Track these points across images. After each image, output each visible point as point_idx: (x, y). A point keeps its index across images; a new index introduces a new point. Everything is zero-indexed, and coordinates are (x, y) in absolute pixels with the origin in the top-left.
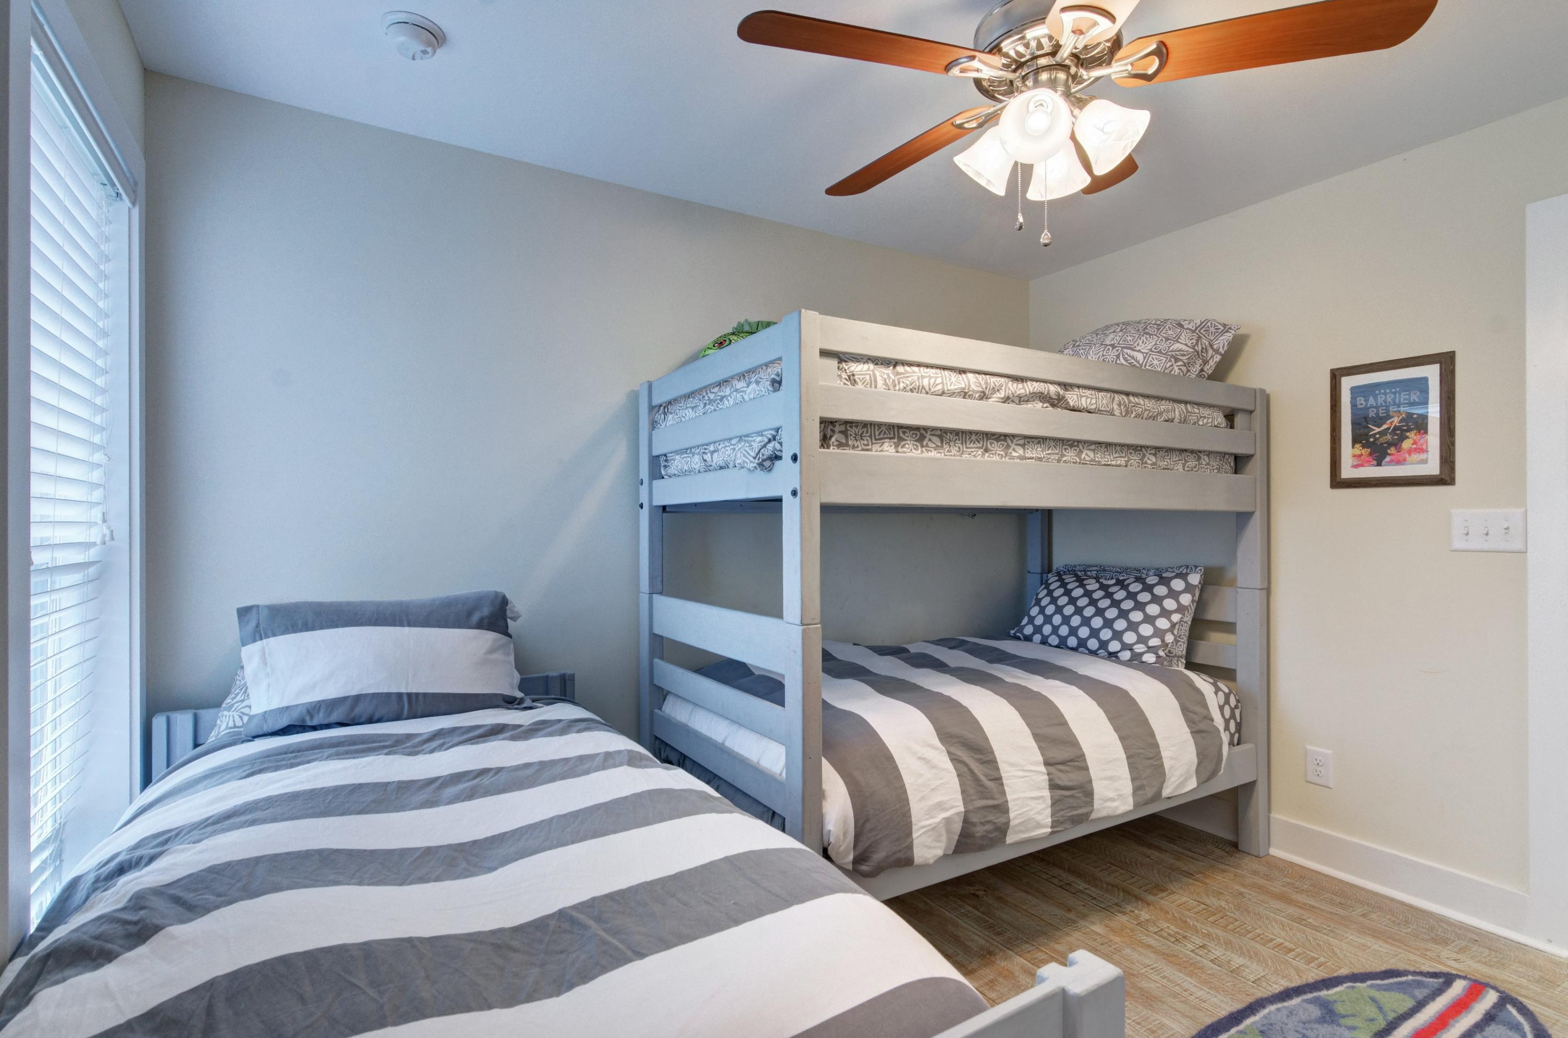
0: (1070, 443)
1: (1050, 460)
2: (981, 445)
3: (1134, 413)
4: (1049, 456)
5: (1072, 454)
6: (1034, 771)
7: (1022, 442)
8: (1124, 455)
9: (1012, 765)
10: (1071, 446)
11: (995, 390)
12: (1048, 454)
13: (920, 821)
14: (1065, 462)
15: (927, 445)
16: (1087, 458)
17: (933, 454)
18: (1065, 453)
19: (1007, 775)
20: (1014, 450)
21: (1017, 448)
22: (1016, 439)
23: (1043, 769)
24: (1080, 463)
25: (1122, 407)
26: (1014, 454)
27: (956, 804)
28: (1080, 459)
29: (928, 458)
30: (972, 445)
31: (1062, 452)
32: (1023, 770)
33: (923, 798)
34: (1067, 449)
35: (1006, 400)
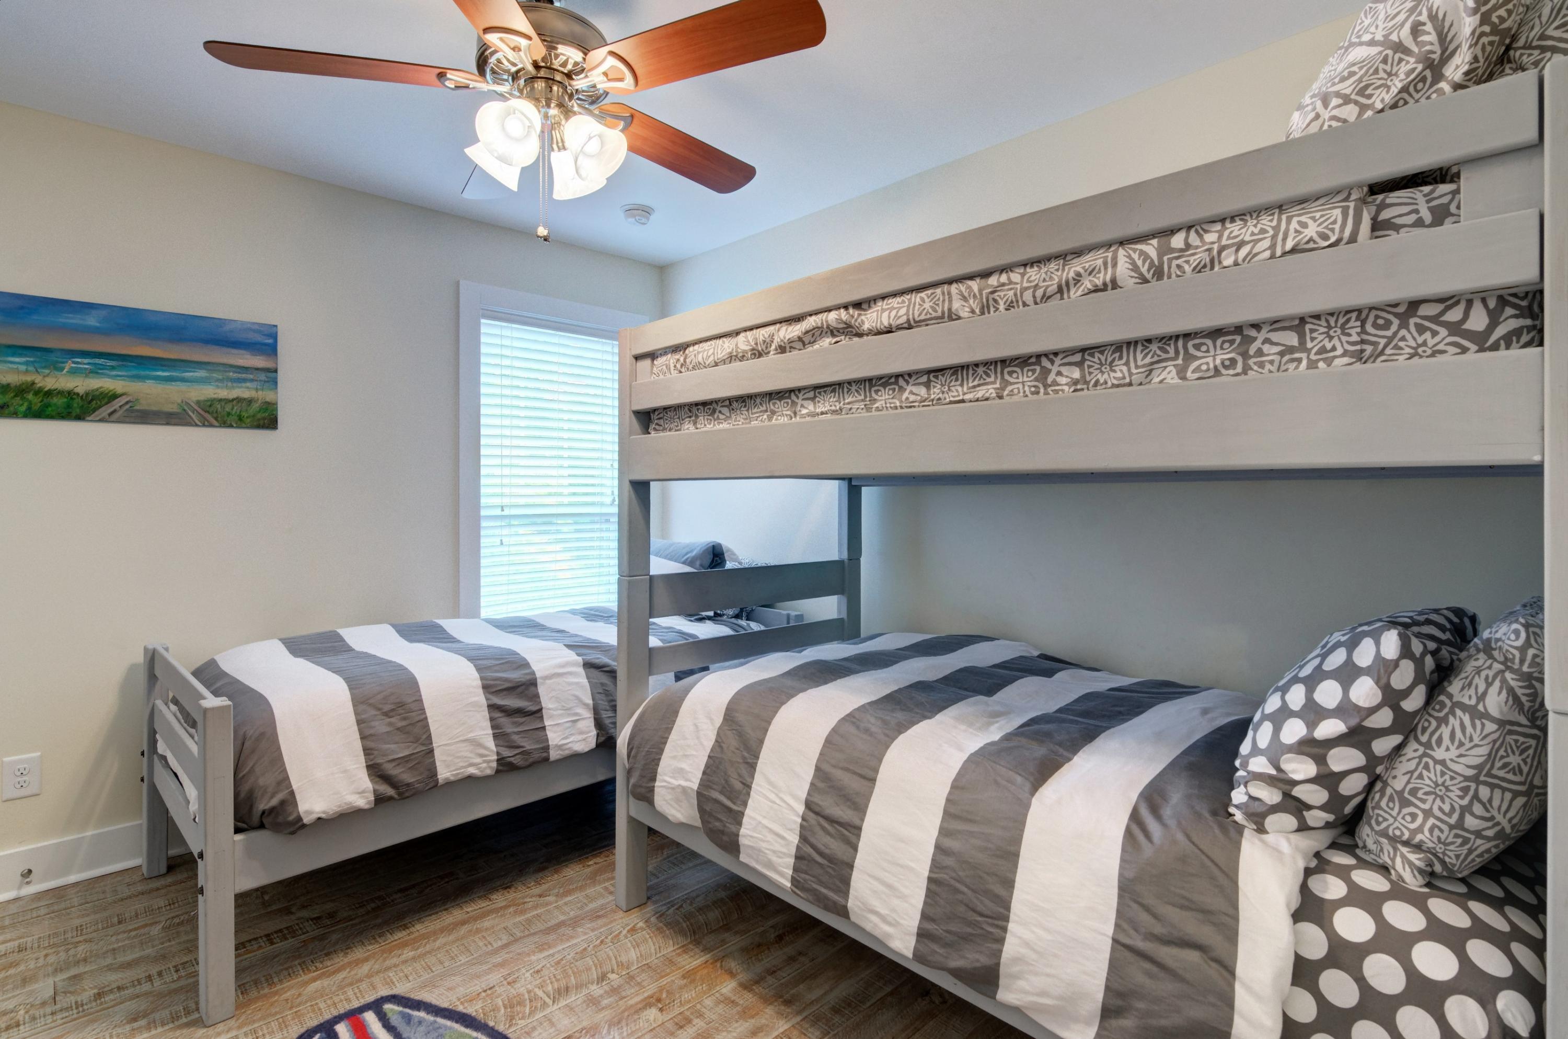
0: (883, 380)
1: (854, 410)
2: (764, 408)
3: (1001, 303)
4: (849, 406)
5: (887, 397)
6: (788, 804)
7: (811, 394)
8: (992, 379)
9: (770, 783)
10: (884, 385)
11: (767, 343)
12: (849, 403)
13: (665, 774)
14: (878, 409)
15: (718, 418)
16: (912, 398)
17: (724, 426)
18: (876, 397)
19: (758, 788)
20: (802, 406)
21: (805, 403)
22: (803, 392)
23: (801, 808)
24: (901, 407)
25: (971, 301)
26: (804, 411)
27: (694, 780)
28: (901, 402)
29: (719, 430)
30: (755, 410)
31: (871, 396)
32: (777, 795)
33: (674, 757)
34: (879, 390)
35: (782, 349)
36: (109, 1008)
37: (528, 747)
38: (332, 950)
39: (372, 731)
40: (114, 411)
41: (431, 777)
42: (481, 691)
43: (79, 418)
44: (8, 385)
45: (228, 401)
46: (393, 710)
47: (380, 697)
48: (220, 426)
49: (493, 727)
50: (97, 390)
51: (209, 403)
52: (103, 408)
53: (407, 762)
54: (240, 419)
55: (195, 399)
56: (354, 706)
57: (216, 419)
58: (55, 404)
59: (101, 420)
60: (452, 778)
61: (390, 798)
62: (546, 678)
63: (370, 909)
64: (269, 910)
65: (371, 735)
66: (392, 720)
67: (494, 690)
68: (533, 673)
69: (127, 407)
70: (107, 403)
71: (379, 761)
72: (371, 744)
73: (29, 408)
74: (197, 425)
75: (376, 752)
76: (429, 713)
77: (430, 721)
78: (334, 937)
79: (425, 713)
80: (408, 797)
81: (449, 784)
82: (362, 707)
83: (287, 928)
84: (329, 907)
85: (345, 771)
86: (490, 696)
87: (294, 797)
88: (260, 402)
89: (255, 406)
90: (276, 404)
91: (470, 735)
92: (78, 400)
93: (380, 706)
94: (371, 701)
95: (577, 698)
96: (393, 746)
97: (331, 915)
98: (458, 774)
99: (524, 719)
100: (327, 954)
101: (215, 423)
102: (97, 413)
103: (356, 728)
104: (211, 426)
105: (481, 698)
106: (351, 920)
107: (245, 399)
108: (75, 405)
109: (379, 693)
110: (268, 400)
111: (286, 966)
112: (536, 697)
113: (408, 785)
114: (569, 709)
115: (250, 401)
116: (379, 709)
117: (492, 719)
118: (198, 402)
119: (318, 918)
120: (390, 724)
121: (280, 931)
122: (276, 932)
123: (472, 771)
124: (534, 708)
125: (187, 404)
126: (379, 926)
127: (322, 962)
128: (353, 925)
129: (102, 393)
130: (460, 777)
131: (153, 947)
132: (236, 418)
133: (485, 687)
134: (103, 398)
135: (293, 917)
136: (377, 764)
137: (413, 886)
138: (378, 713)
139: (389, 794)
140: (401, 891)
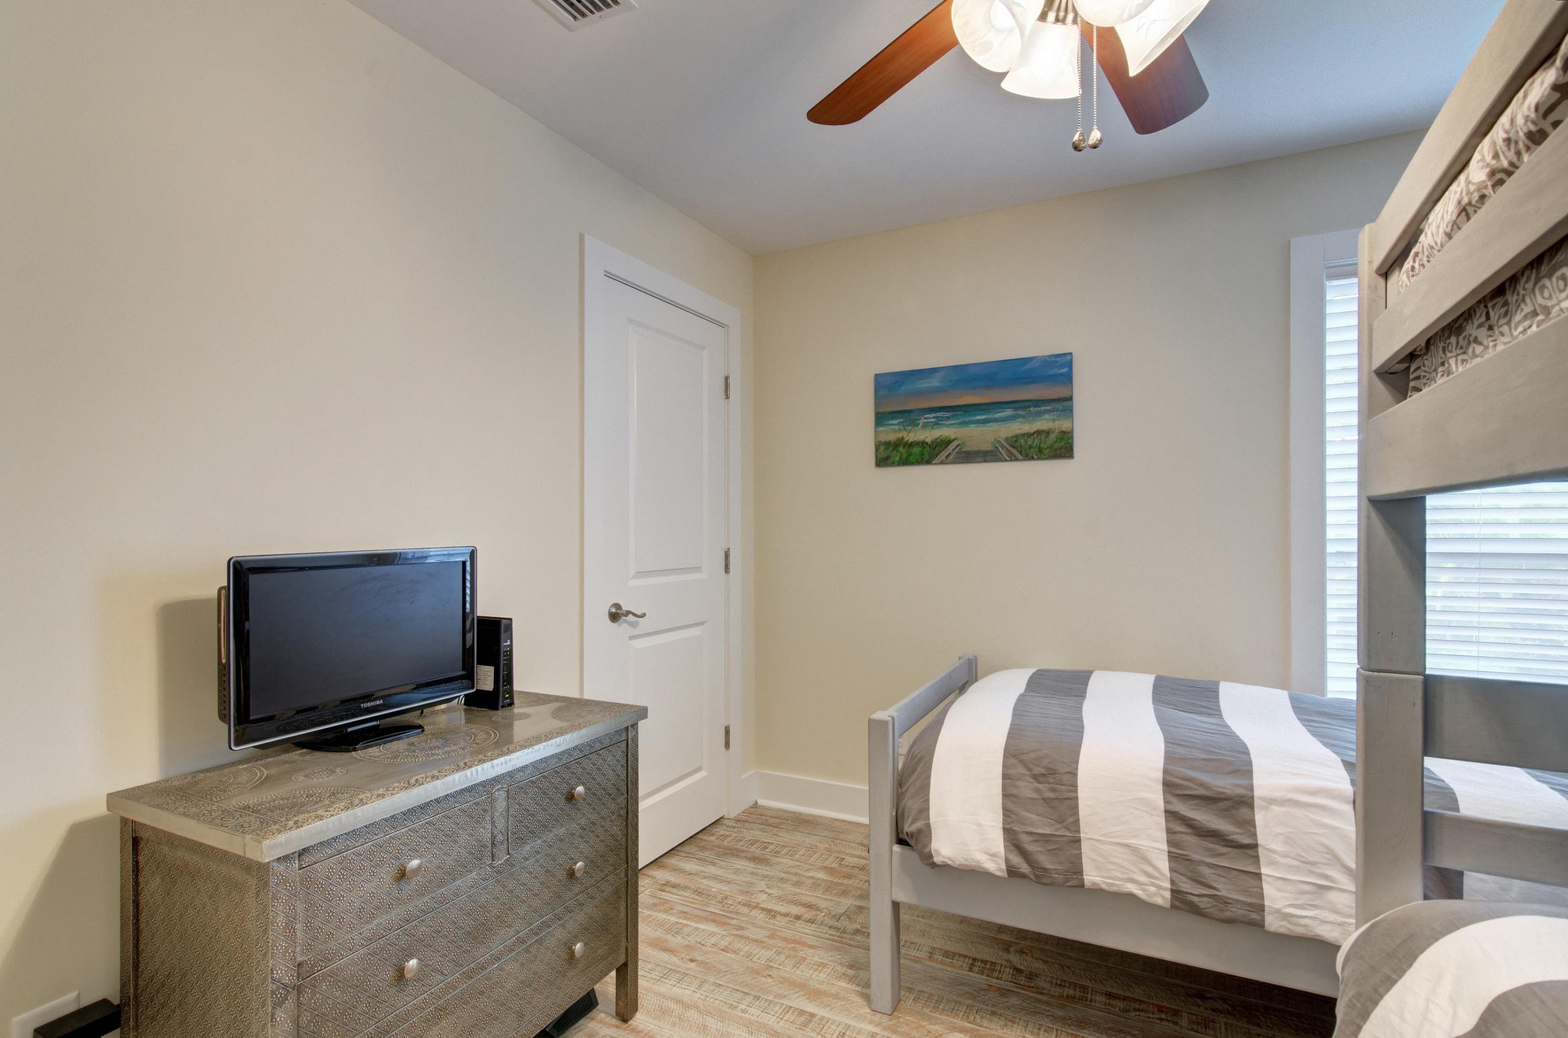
36: (853, 946)
37: (1224, 893)
38: (1000, 1011)
39: (1015, 791)
40: (949, 455)
41: (1075, 873)
42: (1160, 787)
43: (928, 462)
44: (890, 442)
45: (1029, 435)
46: (1043, 775)
47: (1032, 755)
48: (1024, 460)
49: (1170, 843)
50: (939, 438)
51: (1015, 439)
52: (942, 453)
53: (1047, 841)
54: (1040, 451)
55: (1004, 436)
56: (1005, 756)
57: (1020, 453)
58: (915, 453)
59: (942, 463)
60: (1104, 886)
61: (1023, 876)
62: (1272, 801)
63: (1065, 993)
64: (998, 936)
65: (1014, 796)
66: (1040, 786)
67: (1181, 792)
68: (1251, 788)
69: (957, 450)
70: (945, 448)
71: (1016, 828)
72: (1011, 806)
73: (901, 458)
74: (1006, 460)
75: (1014, 817)
76: (1082, 793)
77: (1080, 802)
78: (1014, 1000)
79: (1076, 791)
80: (1043, 884)
81: (1098, 891)
82: (1012, 761)
83: (992, 963)
84: (1038, 965)
85: (979, 825)
86: (1173, 800)
87: (930, 830)
88: (1057, 432)
89: (1053, 437)
90: (1072, 432)
91: (1132, 841)
92: (927, 448)
93: (1031, 766)
94: (1023, 757)
95: (1331, 852)
96: (1034, 817)
97: (1031, 976)
98: (1113, 885)
99: (1224, 850)
100: (993, 1013)
101: (1020, 457)
102: (939, 456)
103: (999, 781)
104: (1017, 460)
105: (1157, 797)
106: (1041, 993)
107: (1043, 431)
108: (926, 452)
109: (1033, 751)
110: (1063, 429)
111: (960, 999)
112: (1249, 825)
113: (1045, 870)
114: (1313, 864)
115: (1048, 433)
116: (1030, 770)
117: (1169, 831)
118: (1007, 439)
119: (1019, 971)
120: (1037, 791)
121: (985, 962)
122: (982, 961)
123: (1132, 888)
124: (1246, 841)
125: (999, 442)
126: (1056, 1019)
127: (982, 1017)
128: (1039, 1001)
129: (942, 440)
130: (1115, 889)
131: (912, 915)
132: (1037, 450)
133: (1169, 786)
134: (942, 444)
135: (1005, 956)
136: (1014, 831)
137: (1125, 999)
138: (1028, 773)
139: (1022, 870)
140: (1109, 995)
